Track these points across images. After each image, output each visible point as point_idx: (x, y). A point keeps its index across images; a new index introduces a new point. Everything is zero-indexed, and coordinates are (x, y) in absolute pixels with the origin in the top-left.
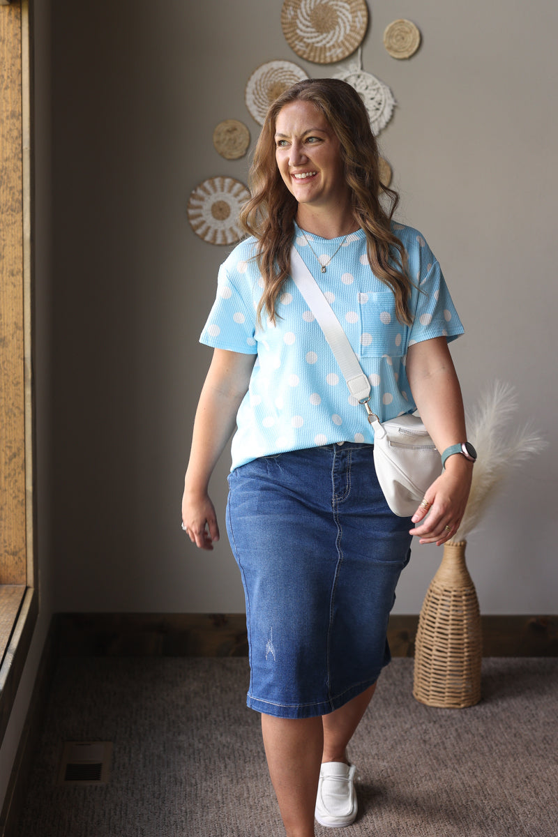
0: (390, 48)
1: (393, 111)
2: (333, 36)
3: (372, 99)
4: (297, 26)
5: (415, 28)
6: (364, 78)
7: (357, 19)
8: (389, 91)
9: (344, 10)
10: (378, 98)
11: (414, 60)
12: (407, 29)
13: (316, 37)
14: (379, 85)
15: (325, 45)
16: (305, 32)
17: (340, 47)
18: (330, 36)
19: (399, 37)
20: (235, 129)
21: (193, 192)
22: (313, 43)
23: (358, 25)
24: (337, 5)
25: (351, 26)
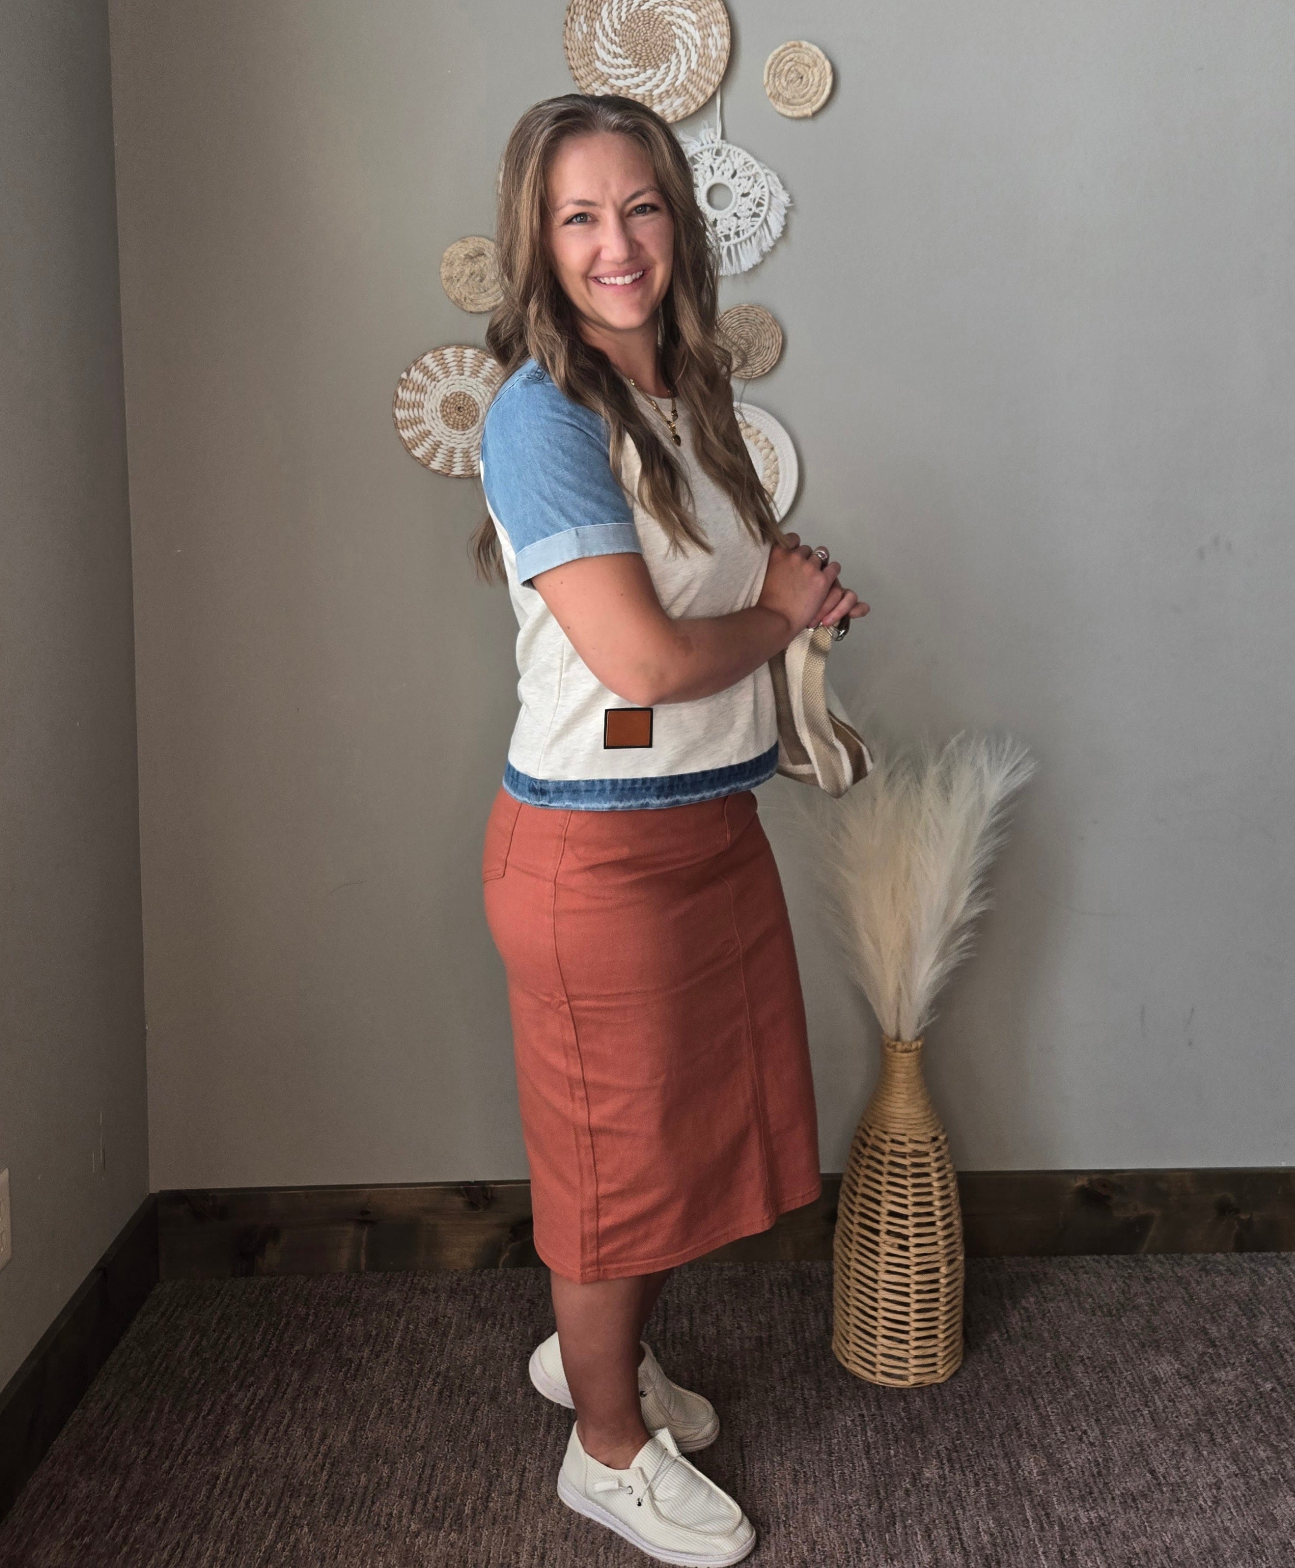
0: (777, 96)
1: (786, 216)
2: (667, 74)
3: (744, 195)
4: (596, 54)
5: (822, 56)
6: (728, 156)
7: (710, 41)
8: (776, 179)
9: (684, 24)
10: (756, 193)
11: (823, 119)
12: (807, 60)
13: (633, 76)
14: (757, 167)
15: (651, 91)
16: (612, 66)
17: (679, 95)
18: (659, 75)
19: (793, 76)
20: (481, 254)
21: (404, 375)
22: (629, 87)
23: (714, 54)
24: (672, 14)
25: (699, 56)
